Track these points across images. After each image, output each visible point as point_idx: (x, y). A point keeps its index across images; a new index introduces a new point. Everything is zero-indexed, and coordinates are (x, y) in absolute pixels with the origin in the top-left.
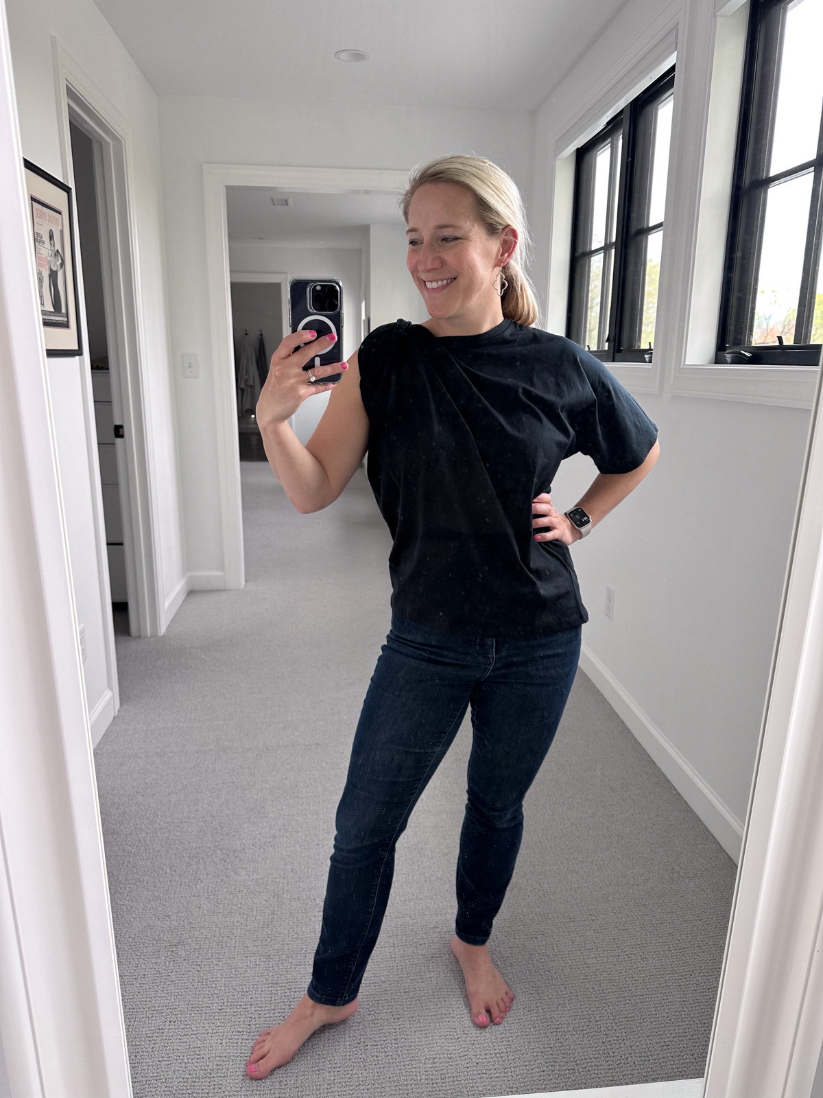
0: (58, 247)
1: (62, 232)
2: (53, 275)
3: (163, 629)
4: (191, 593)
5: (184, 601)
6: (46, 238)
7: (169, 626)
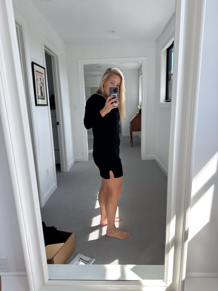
0: (42, 81)
1: (43, 78)
2: (41, 88)
3: (68, 170)
4: (76, 162)
5: (74, 164)
6: (39, 80)
7: (70, 170)
